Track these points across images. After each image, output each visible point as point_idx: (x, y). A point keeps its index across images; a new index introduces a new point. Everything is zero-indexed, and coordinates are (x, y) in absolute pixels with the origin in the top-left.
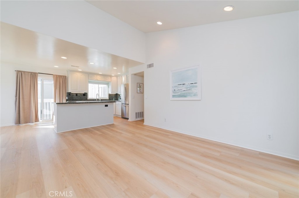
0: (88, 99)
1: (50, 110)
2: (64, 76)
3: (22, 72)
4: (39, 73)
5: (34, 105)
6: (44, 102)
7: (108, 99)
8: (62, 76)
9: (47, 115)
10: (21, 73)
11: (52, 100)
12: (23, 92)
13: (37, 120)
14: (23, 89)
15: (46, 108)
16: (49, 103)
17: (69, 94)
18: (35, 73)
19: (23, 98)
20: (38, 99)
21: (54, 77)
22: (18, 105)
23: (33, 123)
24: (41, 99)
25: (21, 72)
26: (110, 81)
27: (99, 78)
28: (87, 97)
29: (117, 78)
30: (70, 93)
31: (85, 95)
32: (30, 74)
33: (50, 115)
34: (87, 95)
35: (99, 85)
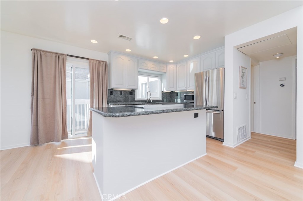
0: (136, 100)
1: (83, 114)
2: (104, 62)
3: (42, 52)
4: (68, 55)
5: (60, 110)
6: (76, 104)
7: (161, 100)
8: (102, 61)
9: (80, 122)
10: (39, 53)
11: (88, 102)
12: (43, 87)
13: (65, 135)
14: (43, 83)
15: (80, 113)
16: (83, 105)
17: (111, 92)
18: (61, 54)
19: (43, 98)
20: (67, 100)
21: (90, 62)
22: (36, 110)
23: (58, 141)
24: (71, 100)
25: (40, 51)
26: (165, 71)
27: (151, 66)
28: (135, 96)
29: (176, 66)
30: (113, 89)
31: (132, 93)
32: (54, 55)
33: (84, 122)
34: (134, 94)
35: (150, 78)
